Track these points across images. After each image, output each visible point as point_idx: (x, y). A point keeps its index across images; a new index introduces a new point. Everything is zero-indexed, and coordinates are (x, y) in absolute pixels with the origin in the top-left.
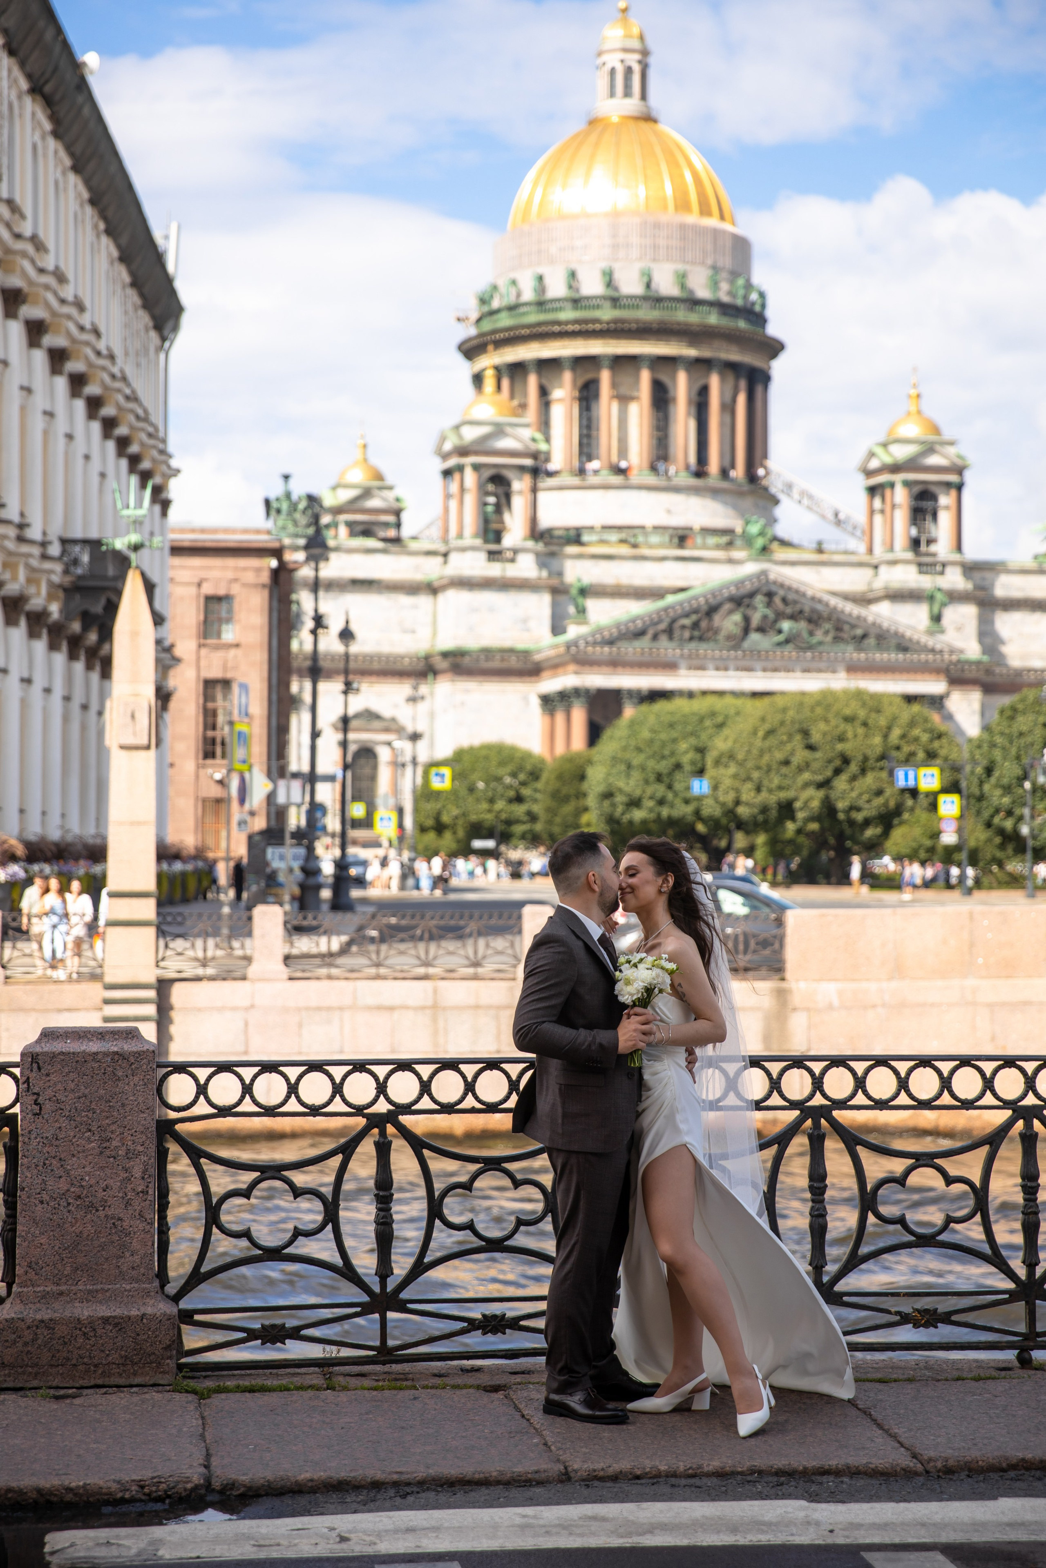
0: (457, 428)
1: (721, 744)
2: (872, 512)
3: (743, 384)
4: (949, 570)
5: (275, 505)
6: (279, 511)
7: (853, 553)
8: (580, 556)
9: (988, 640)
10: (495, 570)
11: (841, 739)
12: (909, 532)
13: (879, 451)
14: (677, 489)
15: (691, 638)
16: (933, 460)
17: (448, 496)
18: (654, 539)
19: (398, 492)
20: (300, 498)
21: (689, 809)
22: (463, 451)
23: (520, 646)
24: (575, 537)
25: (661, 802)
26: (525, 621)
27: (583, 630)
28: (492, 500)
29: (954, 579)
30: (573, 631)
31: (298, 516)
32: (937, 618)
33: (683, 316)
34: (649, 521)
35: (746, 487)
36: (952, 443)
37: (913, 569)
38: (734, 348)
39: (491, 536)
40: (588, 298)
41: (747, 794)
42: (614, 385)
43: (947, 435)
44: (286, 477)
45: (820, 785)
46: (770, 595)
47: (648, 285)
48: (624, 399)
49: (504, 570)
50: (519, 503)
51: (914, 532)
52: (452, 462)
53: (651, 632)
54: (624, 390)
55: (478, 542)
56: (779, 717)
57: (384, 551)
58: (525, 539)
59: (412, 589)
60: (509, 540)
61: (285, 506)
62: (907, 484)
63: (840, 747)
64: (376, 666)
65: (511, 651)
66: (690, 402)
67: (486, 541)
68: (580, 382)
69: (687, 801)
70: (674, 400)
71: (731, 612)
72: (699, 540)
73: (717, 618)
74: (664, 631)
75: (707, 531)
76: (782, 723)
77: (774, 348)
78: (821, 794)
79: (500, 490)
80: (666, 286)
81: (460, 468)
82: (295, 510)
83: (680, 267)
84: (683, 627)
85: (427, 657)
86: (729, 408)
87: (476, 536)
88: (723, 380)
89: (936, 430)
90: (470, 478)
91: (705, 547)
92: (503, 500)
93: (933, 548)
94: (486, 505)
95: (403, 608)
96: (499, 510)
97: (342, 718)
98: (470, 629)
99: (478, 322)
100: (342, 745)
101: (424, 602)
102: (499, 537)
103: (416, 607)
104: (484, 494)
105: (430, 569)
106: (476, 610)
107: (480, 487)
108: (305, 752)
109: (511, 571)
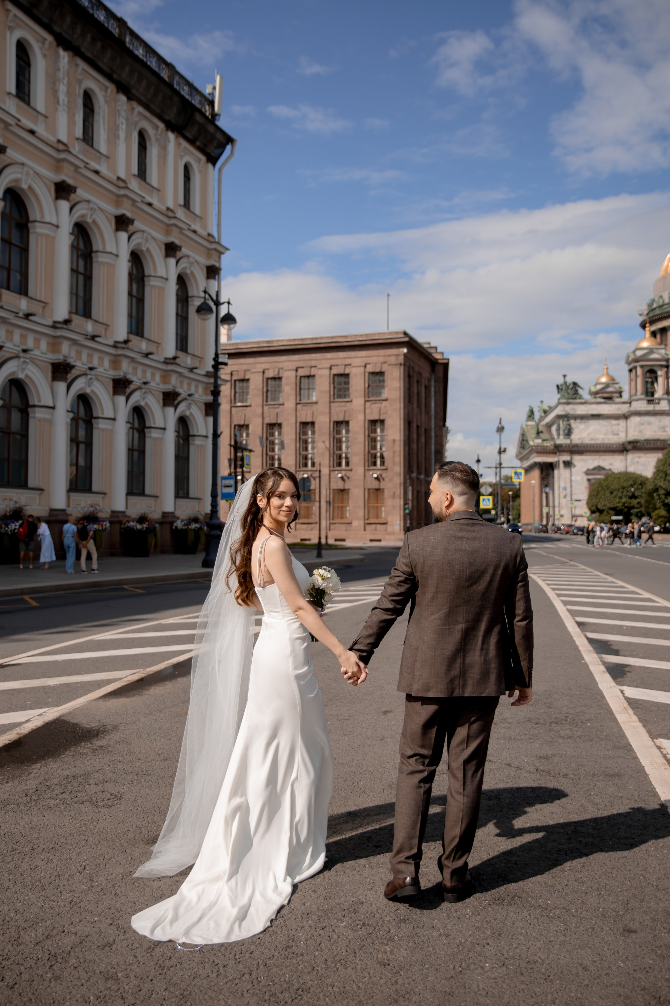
0: (634, 352)
5: (560, 387)
6: (562, 390)
10: (651, 407)
17: (631, 380)
20: (570, 384)
22: (636, 360)
23: (662, 438)
28: (650, 380)
31: (569, 391)
39: (649, 394)
44: (565, 376)
49: (654, 407)
50: (660, 380)
52: (632, 366)
55: (643, 396)
57: (605, 403)
58: (663, 394)
59: (617, 417)
60: (656, 396)
61: (564, 387)
64: (602, 449)
65: (658, 440)
67: (647, 396)
79: (653, 375)
81: (635, 368)
82: (568, 389)
85: (623, 444)
87: (642, 394)
90: (639, 371)
92: (654, 380)
94: (647, 382)
95: (613, 425)
96: (652, 383)
97: (588, 470)
98: (641, 432)
99: (647, 314)
100: (589, 480)
101: (622, 422)
102: (652, 394)
103: (619, 425)
104: (646, 377)
105: (624, 409)
106: (642, 424)
107: (644, 375)
108: (573, 484)
109: (658, 408)
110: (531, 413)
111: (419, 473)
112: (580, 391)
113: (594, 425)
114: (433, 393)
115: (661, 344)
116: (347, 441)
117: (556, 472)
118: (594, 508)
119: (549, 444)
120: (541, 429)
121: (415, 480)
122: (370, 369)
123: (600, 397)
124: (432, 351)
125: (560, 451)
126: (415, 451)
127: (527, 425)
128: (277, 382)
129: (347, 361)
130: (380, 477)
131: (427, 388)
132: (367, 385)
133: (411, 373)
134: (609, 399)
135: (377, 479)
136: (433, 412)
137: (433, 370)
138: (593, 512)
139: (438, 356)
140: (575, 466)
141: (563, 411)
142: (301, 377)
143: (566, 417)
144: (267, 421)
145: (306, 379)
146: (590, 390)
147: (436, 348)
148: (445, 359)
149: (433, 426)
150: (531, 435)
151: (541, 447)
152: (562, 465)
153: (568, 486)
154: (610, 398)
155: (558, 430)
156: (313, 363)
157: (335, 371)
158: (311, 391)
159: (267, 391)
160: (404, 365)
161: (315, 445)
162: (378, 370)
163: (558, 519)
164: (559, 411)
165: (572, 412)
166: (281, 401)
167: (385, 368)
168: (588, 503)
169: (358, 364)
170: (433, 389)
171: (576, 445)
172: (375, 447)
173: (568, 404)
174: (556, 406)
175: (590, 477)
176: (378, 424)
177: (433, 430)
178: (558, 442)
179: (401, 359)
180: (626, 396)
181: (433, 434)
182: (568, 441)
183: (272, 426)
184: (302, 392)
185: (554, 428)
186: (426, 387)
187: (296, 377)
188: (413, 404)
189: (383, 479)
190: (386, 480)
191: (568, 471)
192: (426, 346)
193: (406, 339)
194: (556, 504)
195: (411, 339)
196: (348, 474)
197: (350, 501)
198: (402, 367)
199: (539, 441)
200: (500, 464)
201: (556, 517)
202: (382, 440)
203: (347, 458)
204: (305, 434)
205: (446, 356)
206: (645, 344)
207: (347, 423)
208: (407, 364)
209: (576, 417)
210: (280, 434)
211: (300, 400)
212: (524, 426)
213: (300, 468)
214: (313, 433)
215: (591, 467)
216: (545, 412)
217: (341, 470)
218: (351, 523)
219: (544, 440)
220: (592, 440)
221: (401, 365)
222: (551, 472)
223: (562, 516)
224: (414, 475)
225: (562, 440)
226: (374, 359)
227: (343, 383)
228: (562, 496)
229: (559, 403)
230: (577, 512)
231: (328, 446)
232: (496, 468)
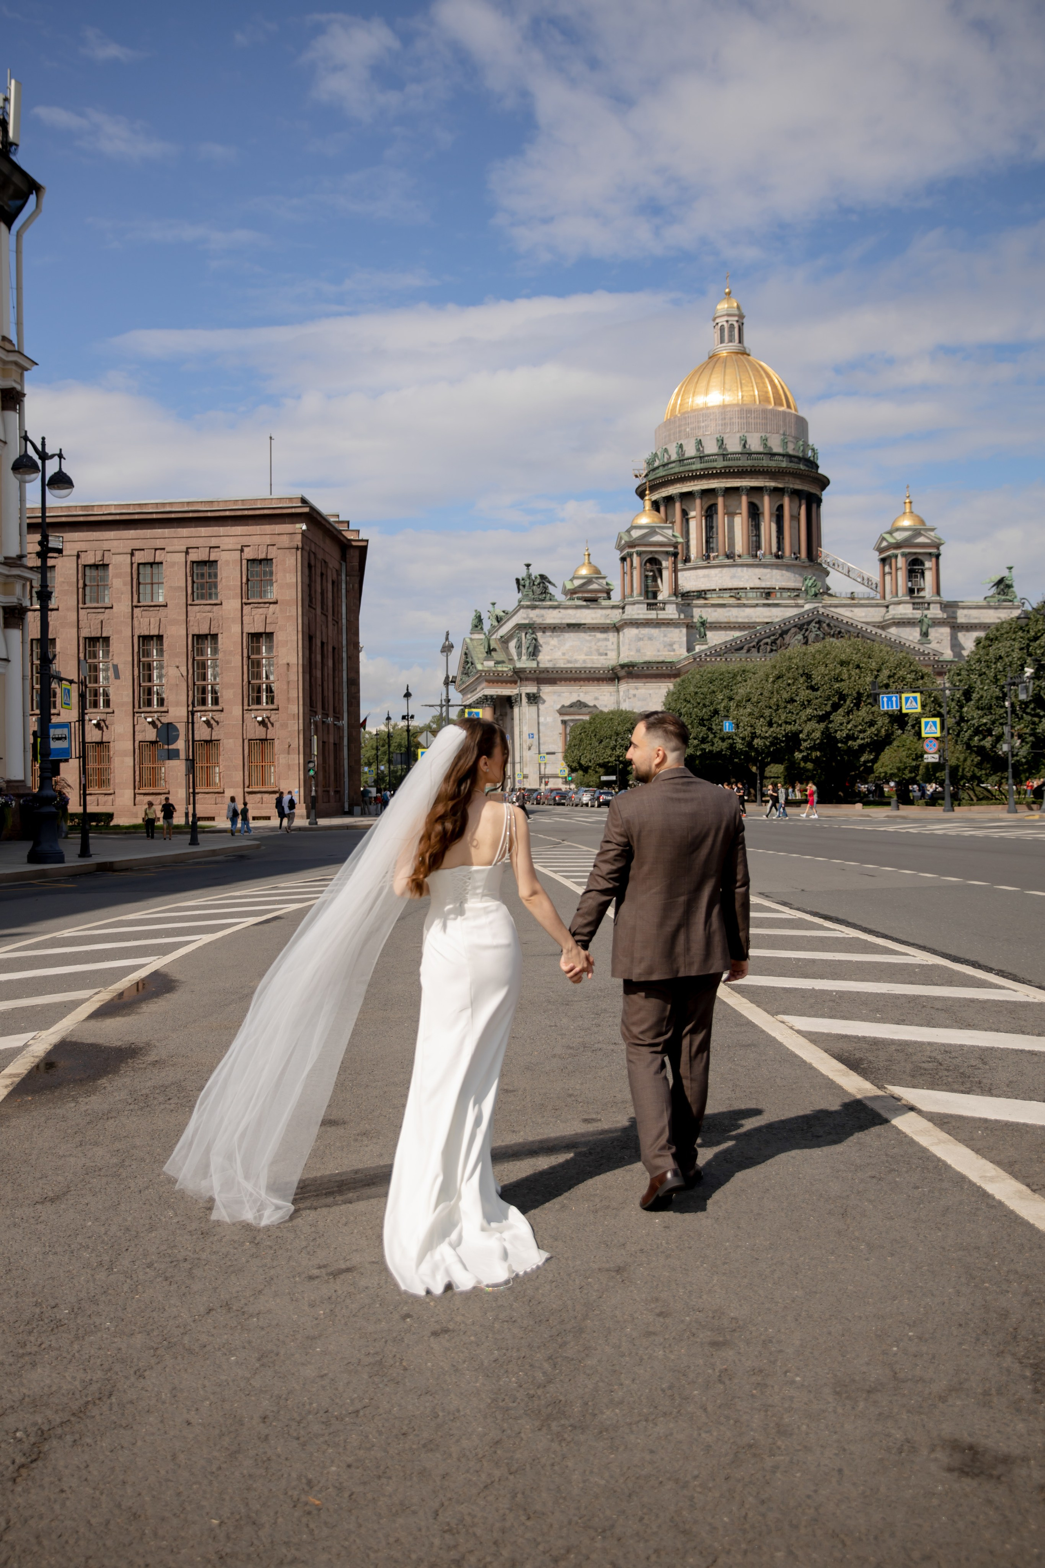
0: (628, 531)
1: (741, 691)
2: (884, 574)
3: (804, 502)
4: (932, 606)
5: (522, 582)
6: (524, 586)
7: (873, 599)
8: (705, 606)
9: (957, 650)
10: (652, 615)
11: (838, 679)
12: (907, 585)
13: (887, 536)
14: (765, 566)
15: (772, 650)
16: (921, 540)
17: (624, 573)
18: (750, 595)
19: (608, 580)
20: (535, 578)
21: (724, 745)
22: (631, 545)
23: (668, 659)
24: (701, 594)
25: (704, 740)
26: (671, 645)
27: (704, 647)
28: (651, 574)
29: (935, 612)
30: (698, 648)
31: (535, 588)
32: (925, 634)
33: (766, 462)
34: (748, 585)
35: (807, 564)
36: (933, 530)
37: (910, 606)
38: (798, 481)
39: (650, 595)
40: (708, 456)
41: (762, 729)
42: (725, 506)
43: (929, 524)
44: (528, 566)
45: (821, 719)
46: (819, 622)
47: (744, 446)
48: (731, 514)
49: (658, 614)
50: (666, 574)
51: (910, 584)
52: (625, 552)
53: (746, 647)
54: (731, 509)
55: (641, 598)
56: (786, 664)
57: (587, 607)
58: (670, 596)
59: (603, 629)
60: (660, 597)
61: (527, 583)
62: (904, 555)
63: (837, 685)
64: (583, 676)
65: (662, 663)
66: (771, 514)
67: (647, 597)
68: (705, 507)
69: (723, 739)
70: (763, 513)
71: (795, 634)
72: (778, 595)
73: (787, 638)
74: (754, 647)
75: (782, 589)
76: (789, 669)
77: (824, 483)
78: (822, 726)
79: (655, 567)
80: (755, 445)
81: (630, 555)
82: (533, 585)
83: (763, 435)
84: (767, 644)
85: (613, 669)
86: (795, 518)
87: (641, 595)
88: (791, 501)
89: (922, 522)
90: (636, 560)
91: (782, 598)
92: (657, 574)
93: (922, 594)
94: (647, 576)
95: (599, 640)
96: (655, 579)
97: (563, 706)
98: (638, 651)
99: (646, 475)
100: (564, 722)
101: (612, 636)
102: (655, 596)
103: (607, 640)
104: (646, 570)
105: (615, 616)
106: (641, 639)
107: (643, 565)
108: (541, 728)
109: (662, 615)
110: (478, 622)
111: (326, 715)
112: (551, 589)
113: (571, 639)
114: (344, 591)
115: (666, 521)
116: (215, 666)
117: (516, 710)
118: (575, 765)
119: (504, 668)
120: (493, 645)
121: (320, 724)
122: (249, 554)
123: (578, 599)
124: (341, 527)
125: (521, 679)
126: (319, 682)
127: (471, 639)
128: (101, 572)
129: (214, 542)
130: (266, 720)
131: (336, 584)
132: (244, 580)
133: (313, 563)
134: (592, 601)
135: (263, 723)
136: (344, 621)
137: (344, 557)
138: (573, 770)
139: (351, 536)
140: (544, 702)
141: (525, 619)
142: (139, 564)
143: (530, 628)
144: (85, 633)
145: (148, 568)
146: (564, 587)
147: (348, 522)
148: (362, 540)
149: (344, 643)
150: (479, 653)
151: (494, 672)
152: (524, 700)
153: (535, 732)
154: (594, 600)
155: (519, 647)
156: (159, 544)
157: (194, 556)
158: (155, 586)
159: (85, 585)
160: (302, 549)
161: (164, 672)
162: (262, 556)
163: (520, 782)
164: (521, 617)
165: (539, 621)
166: (107, 602)
167: (273, 553)
168: (565, 758)
169: (230, 547)
170: (344, 586)
171: (546, 670)
172: (258, 676)
173: (534, 607)
174: (515, 612)
175: (566, 718)
176: (263, 640)
177: (345, 649)
178: (519, 665)
179: (298, 540)
180: (616, 597)
181: (344, 655)
182: (534, 665)
183: (92, 641)
184: (141, 587)
185: (512, 644)
186: (333, 582)
187: (132, 564)
188: (315, 609)
189: (272, 725)
190: (277, 725)
191: (534, 708)
192: (332, 519)
193: (306, 510)
194: (517, 759)
195: (313, 509)
196: (217, 716)
197: (221, 758)
198: (299, 552)
199: (491, 664)
200: (449, 701)
201: (517, 779)
202: (269, 665)
203: (214, 692)
204: (147, 654)
205: (362, 536)
206: (644, 520)
207: (215, 637)
208: (307, 548)
209: (545, 628)
210: (107, 653)
211: (139, 602)
212: (468, 640)
213: (140, 708)
214: (161, 652)
215: (567, 703)
216: (498, 619)
217: (206, 711)
218: (223, 793)
219: (497, 663)
220: (569, 662)
221: (297, 549)
222: (508, 710)
223: (525, 777)
224: (319, 718)
225: (524, 663)
226: (255, 540)
227: (207, 576)
228: (525, 747)
229: (520, 607)
230: (549, 771)
231: (185, 674)
232: (441, 706)
